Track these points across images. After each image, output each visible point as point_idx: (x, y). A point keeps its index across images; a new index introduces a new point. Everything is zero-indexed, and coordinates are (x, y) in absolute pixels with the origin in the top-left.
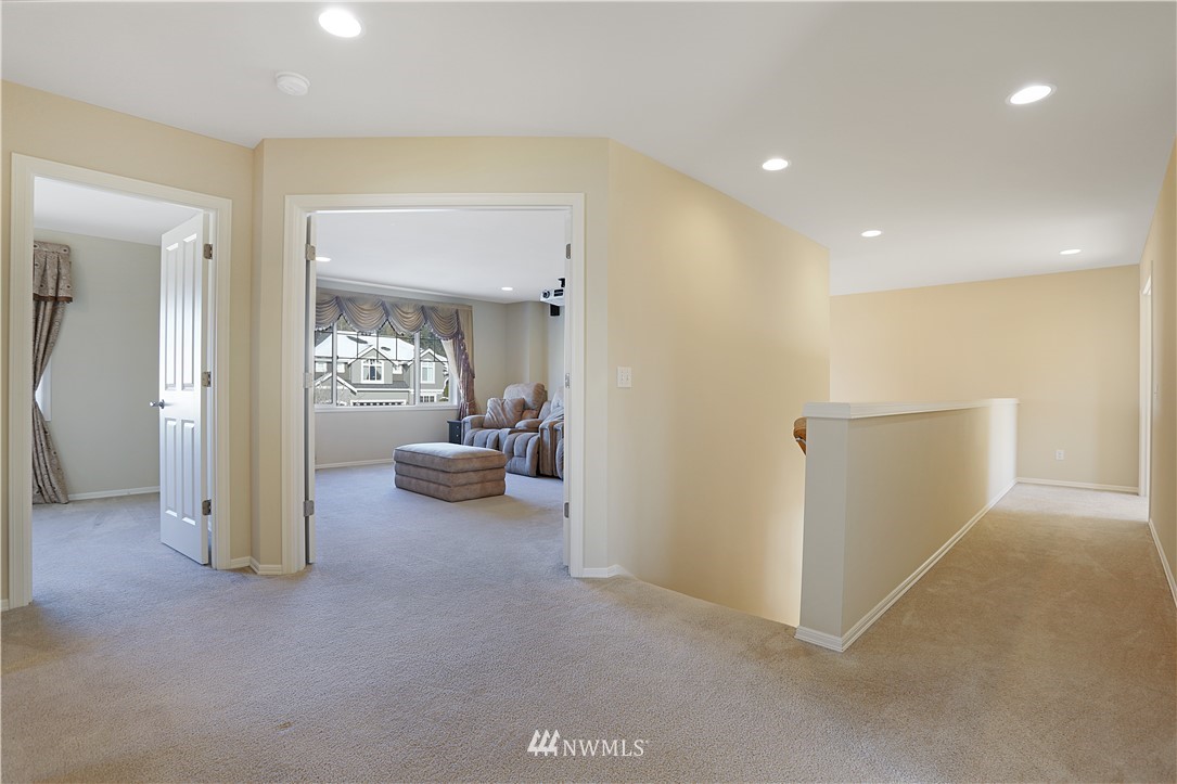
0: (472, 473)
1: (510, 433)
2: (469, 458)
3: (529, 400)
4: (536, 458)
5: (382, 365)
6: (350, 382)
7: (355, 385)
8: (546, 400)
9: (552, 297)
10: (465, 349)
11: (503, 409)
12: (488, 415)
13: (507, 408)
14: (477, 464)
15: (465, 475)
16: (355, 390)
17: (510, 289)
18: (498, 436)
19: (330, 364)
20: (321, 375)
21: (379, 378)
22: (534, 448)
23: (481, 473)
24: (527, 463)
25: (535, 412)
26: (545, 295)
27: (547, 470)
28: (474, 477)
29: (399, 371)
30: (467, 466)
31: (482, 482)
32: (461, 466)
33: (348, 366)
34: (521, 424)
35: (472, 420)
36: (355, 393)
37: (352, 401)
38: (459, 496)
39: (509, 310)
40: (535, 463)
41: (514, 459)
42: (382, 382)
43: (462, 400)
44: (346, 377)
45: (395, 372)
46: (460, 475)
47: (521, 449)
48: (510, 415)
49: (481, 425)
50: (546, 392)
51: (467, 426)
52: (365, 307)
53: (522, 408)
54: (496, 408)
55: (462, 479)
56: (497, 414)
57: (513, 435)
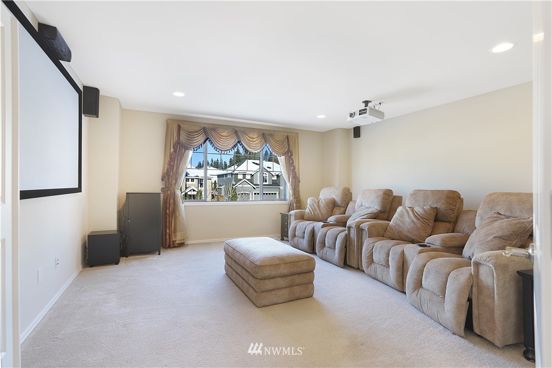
0: (279, 279)
1: (323, 226)
2: (276, 265)
3: (338, 200)
4: (344, 252)
5: (267, 175)
6: (252, 183)
7: (255, 185)
8: (351, 200)
9: (357, 116)
10: (293, 162)
11: (319, 206)
12: (307, 210)
13: (322, 205)
14: (284, 270)
15: (273, 281)
16: (255, 187)
17: (323, 116)
18: (313, 228)
19: (244, 175)
20: (241, 180)
21: (266, 181)
22: (342, 243)
23: (290, 278)
24: (336, 255)
25: (342, 209)
26: (351, 115)
27: (353, 262)
28: (282, 282)
29: (275, 178)
30: (274, 273)
31: (290, 286)
32: (267, 272)
33: (252, 176)
34: (331, 219)
35: (296, 214)
36: (255, 189)
37: (254, 192)
38: (265, 302)
39: (324, 136)
40: (343, 256)
41: (325, 249)
42: (267, 183)
43: (292, 198)
44: (251, 181)
45: (273, 179)
46: (267, 281)
47: (331, 242)
48: (324, 211)
49: (302, 217)
50: (351, 193)
51: (292, 218)
52: (223, 134)
53: (333, 206)
54: (313, 204)
55: (269, 285)
56: (314, 210)
57: (325, 229)
